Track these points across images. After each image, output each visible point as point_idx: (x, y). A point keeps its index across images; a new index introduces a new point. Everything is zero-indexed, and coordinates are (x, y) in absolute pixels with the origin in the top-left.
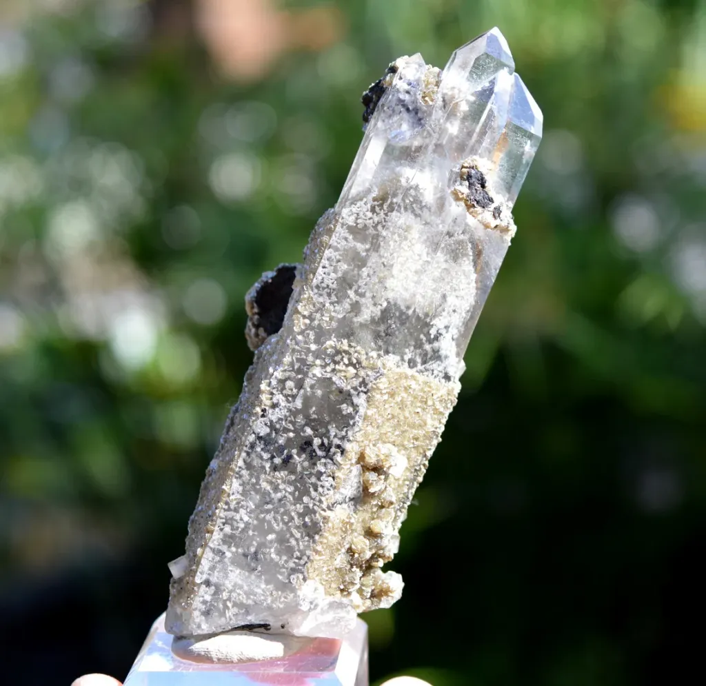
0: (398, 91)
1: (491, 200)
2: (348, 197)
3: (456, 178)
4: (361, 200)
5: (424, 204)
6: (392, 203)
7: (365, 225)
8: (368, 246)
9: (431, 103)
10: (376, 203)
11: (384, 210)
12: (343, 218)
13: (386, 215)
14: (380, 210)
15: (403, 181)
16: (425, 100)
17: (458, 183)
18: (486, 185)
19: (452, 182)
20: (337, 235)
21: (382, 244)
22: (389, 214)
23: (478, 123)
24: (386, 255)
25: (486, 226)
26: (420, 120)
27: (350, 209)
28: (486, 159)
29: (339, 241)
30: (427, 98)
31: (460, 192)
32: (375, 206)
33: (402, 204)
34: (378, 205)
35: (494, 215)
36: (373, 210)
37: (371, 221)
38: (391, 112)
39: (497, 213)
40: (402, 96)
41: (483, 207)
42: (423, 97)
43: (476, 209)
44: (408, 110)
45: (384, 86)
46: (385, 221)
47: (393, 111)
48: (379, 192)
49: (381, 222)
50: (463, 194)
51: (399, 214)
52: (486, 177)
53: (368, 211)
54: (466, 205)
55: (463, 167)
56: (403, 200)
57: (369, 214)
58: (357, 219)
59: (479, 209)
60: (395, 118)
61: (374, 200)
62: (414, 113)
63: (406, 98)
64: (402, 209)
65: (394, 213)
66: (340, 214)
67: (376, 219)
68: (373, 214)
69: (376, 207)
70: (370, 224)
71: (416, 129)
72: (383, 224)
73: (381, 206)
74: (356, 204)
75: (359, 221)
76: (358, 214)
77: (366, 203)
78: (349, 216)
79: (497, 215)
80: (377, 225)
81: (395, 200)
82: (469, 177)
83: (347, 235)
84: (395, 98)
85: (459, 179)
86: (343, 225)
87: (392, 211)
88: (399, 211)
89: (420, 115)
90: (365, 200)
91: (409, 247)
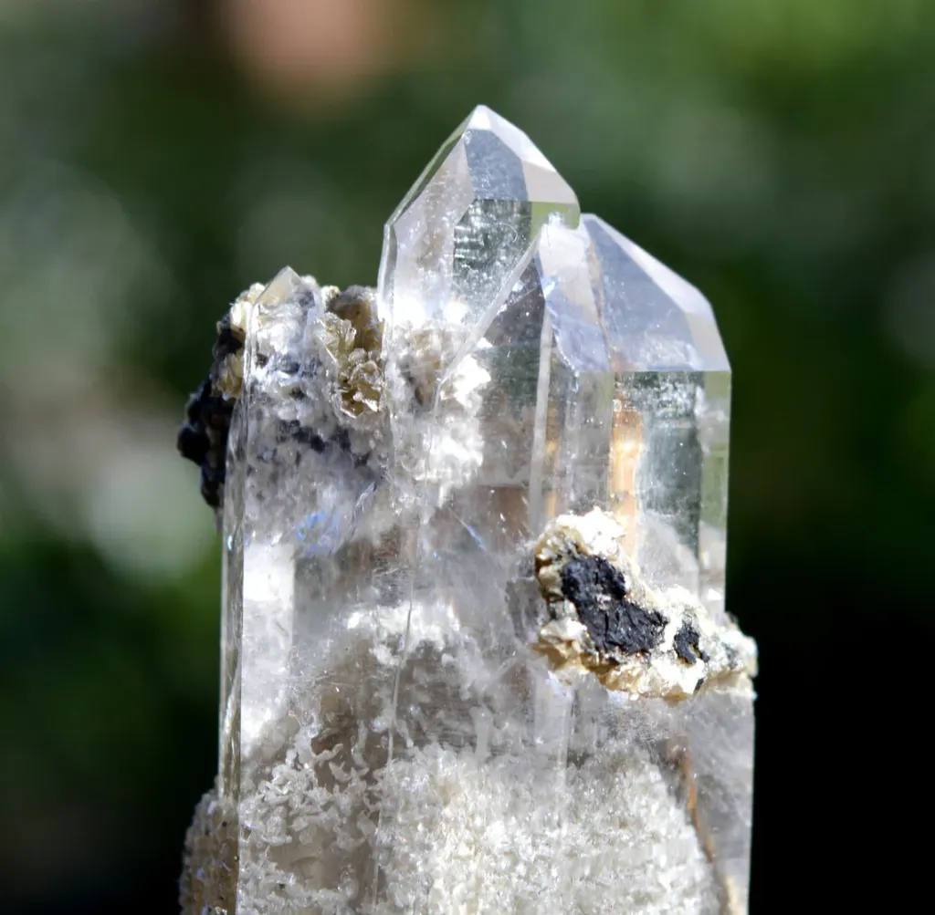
0: (269, 400)
1: (658, 620)
2: (239, 757)
3: (531, 600)
4: (280, 757)
5: (466, 696)
6: (373, 739)
7: (320, 830)
8: (349, 892)
9: (373, 405)
10: (326, 754)
11: (358, 768)
12: (248, 832)
13: (369, 779)
14: (347, 770)
15: (382, 654)
16: (353, 403)
17: (543, 615)
18: (627, 585)
19: (524, 620)
20: (250, 885)
21: (388, 870)
22: (377, 773)
23: (533, 400)
24: (411, 898)
25: (674, 698)
26: (363, 461)
27: (258, 797)
28: (597, 509)
29: (261, 903)
30: (358, 397)
31: (560, 641)
32: (326, 762)
33: (404, 730)
34: (336, 760)
35: (680, 657)
36: (325, 777)
37: (333, 813)
38: (269, 468)
39: (688, 646)
40: (283, 413)
41: (644, 651)
42: (348, 396)
43: (623, 668)
44: (317, 444)
45: (225, 397)
46: (373, 799)
47: (277, 463)
48: (322, 717)
49: (363, 806)
50: (569, 643)
51: (402, 765)
52: (618, 564)
53: (310, 787)
54: (592, 668)
55: (539, 564)
56: (401, 712)
57: (319, 794)
58: (289, 820)
59: (631, 665)
60: (290, 483)
61: (320, 744)
62: (337, 446)
63: (301, 413)
64: (410, 743)
65: (392, 767)
66: (236, 821)
67: (345, 801)
68: (330, 790)
69: (331, 765)
70: (332, 822)
71: (364, 495)
72: (370, 810)
73: (345, 759)
74: (270, 778)
75: (299, 824)
76: (287, 805)
77: (297, 765)
78: (265, 818)
79: (691, 650)
80: (353, 819)
81: (380, 724)
82: (570, 587)
83: (278, 876)
84: (266, 423)
85: (541, 602)
86: (255, 850)
87: (382, 763)
88: (401, 755)
89: (356, 449)
90: (290, 756)
91: (469, 844)
